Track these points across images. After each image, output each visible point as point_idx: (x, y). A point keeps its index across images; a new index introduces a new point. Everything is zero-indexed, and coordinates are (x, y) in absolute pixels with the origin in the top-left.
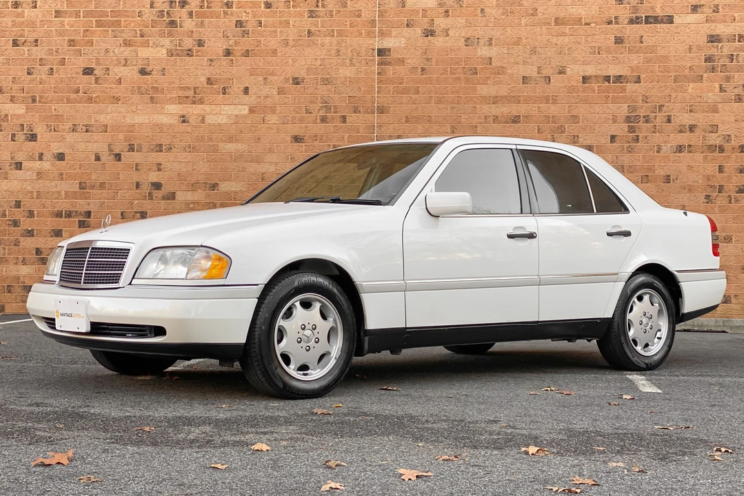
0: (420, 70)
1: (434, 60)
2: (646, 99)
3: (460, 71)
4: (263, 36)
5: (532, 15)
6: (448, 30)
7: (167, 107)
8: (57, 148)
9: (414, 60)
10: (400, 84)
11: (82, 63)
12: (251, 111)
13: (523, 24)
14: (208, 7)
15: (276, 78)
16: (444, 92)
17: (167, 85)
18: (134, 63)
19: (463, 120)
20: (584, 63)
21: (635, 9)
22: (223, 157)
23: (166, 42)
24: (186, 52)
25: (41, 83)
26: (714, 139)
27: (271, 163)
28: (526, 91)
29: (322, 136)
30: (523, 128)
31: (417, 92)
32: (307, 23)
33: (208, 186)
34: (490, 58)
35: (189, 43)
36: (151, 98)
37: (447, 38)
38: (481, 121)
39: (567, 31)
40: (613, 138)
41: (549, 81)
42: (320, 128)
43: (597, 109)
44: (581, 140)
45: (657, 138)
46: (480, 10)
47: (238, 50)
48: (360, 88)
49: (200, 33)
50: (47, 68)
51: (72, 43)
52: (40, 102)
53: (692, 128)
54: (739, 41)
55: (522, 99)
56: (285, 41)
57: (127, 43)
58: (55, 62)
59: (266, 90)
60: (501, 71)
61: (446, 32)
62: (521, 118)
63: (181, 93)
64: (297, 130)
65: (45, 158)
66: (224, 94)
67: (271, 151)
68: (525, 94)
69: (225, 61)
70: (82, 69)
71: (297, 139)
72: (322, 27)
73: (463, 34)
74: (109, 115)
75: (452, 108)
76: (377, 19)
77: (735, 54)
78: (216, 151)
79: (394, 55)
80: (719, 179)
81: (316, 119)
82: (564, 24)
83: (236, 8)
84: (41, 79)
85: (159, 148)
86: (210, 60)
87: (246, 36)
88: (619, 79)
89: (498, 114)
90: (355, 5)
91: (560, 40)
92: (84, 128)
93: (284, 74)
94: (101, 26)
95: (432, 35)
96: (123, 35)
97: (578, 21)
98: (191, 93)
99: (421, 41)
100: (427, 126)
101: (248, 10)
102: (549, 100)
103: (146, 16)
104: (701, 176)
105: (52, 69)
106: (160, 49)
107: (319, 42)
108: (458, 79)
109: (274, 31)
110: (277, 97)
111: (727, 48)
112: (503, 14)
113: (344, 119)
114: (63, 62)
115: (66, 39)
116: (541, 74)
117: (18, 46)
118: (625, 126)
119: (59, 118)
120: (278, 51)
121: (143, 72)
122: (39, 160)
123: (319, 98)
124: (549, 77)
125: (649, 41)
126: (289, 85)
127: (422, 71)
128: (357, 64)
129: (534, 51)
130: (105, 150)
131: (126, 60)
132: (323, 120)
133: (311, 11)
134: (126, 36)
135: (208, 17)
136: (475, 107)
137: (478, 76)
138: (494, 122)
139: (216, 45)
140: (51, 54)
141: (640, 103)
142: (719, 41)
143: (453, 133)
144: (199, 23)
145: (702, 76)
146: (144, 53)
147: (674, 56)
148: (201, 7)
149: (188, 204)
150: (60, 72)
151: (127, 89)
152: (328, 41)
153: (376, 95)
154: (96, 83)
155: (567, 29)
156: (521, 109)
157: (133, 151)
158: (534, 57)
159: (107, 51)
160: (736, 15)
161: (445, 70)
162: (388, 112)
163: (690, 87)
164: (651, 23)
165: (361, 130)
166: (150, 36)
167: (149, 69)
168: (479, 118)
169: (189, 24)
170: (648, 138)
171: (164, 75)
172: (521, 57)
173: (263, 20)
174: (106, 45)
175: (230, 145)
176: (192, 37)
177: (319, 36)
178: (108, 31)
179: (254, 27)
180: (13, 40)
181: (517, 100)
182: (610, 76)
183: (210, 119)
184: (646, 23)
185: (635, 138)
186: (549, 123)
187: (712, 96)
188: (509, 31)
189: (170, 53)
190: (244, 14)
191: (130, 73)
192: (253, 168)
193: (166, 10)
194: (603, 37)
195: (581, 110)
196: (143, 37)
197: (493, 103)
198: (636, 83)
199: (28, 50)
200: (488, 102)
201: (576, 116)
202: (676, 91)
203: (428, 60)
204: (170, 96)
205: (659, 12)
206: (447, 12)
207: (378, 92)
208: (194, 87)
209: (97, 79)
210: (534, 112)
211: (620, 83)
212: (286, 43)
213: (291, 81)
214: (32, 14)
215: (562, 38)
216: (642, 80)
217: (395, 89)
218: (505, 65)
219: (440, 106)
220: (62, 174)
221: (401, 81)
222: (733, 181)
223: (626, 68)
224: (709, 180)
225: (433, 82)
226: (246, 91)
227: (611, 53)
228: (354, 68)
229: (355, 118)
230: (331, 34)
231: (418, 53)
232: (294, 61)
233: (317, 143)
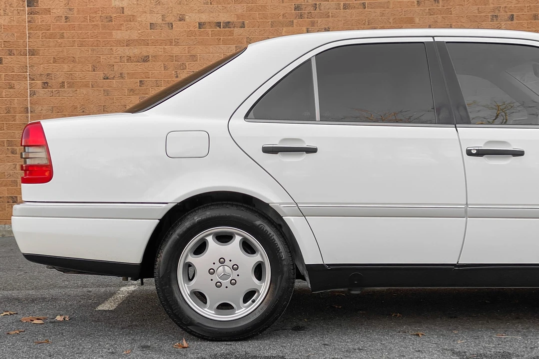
0: (64, 18)
1: (75, 10)
2: (249, 41)
3: (98, 19)
9: (59, 10)
10: (48, 30)
16: (85, 37)
19: (102, 60)
20: (200, 12)
28: (154, 35)
30: (151, 66)
31: (62, 37)
34: (123, 8)
38: (118, 61)
41: (172, 27)
43: (211, 49)
48: (13, 34)
55: (150, 42)
60: (132, 18)
62: (150, 58)
68: (153, 38)
75: (93, 50)
77: (318, 3)
79: (42, 6)
88: (227, 24)
89: (131, 55)
100: (72, 65)
102: (171, 42)
108: (97, 25)
116: (165, 21)
124: (172, 24)
127: (66, 19)
128: (10, 14)
129: (158, 2)
136: (111, 49)
137: (113, 23)
138: (128, 62)
143: (94, 71)
145: (293, 22)
147: (271, 6)
153: (27, 40)
156: (150, 50)
158: (159, 7)
161: (85, 18)
162: (38, 54)
163: (284, 31)
165: (16, 69)
168: (115, 58)
172: (148, 7)
181: (146, 43)
182: (220, 23)
186: (173, 61)
195: (198, 51)
197: (127, 46)
198: (241, 27)
200: (122, 45)
201: (194, 56)
203: (70, 10)
207: (29, 37)
210: (160, 53)
211: (229, 28)
216: (246, 26)
217: (44, 34)
218: (135, 14)
219: (83, 48)
221: (49, 28)
223: (233, 16)
225: (76, 29)
227: (220, 4)
228: (7, 18)
229: (10, 60)
231: (62, 4)
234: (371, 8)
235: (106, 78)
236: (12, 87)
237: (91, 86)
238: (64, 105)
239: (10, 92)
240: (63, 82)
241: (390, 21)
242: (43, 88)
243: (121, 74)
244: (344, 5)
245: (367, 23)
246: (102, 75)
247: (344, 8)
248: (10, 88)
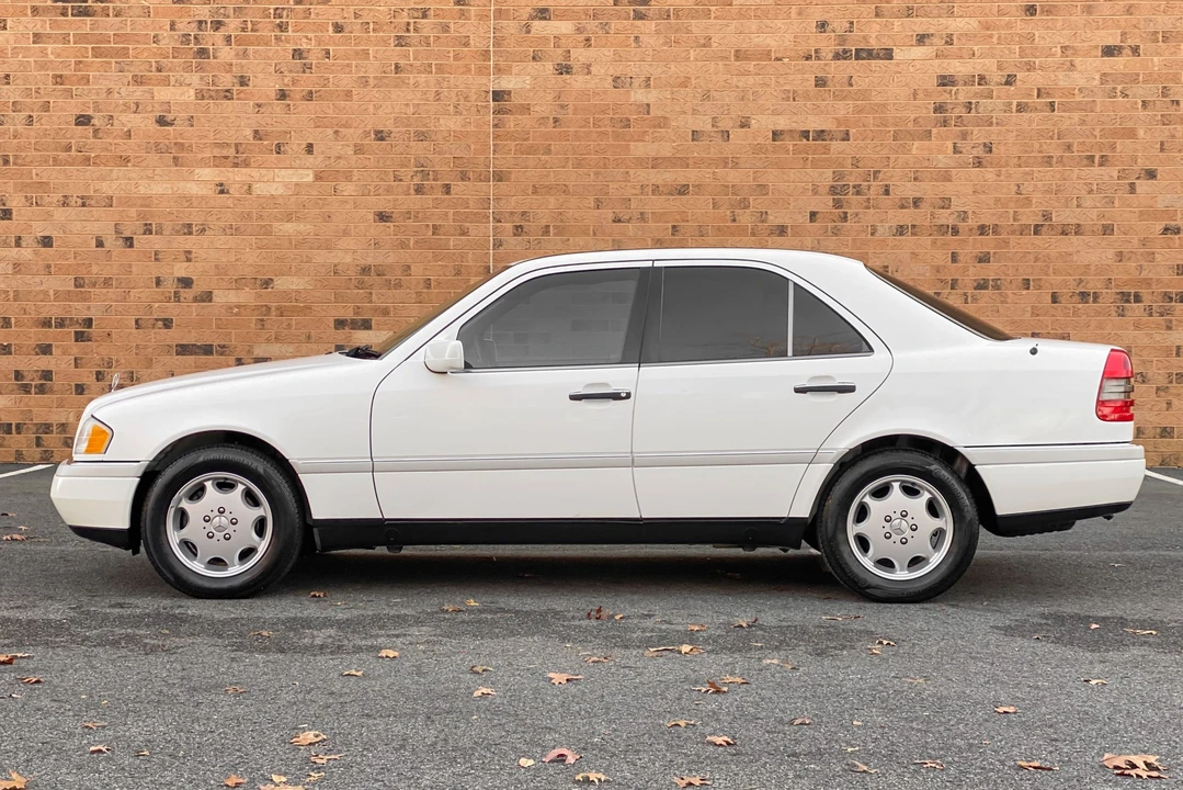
0: (551, 121)
1: (571, 108)
2: (856, 163)
3: (608, 122)
4: (332, 72)
5: (704, 46)
6: (590, 65)
7: (197, 171)
8: (41, 230)
9: (543, 107)
10: (526, 140)
11: (74, 108)
12: (318, 177)
13: (692, 59)
14: (252, 30)
15: (351, 131)
16: (585, 152)
17: (196, 140)
18: (149, 109)
19: (611, 191)
20: (775, 113)
21: (842, 40)
22: (279, 242)
23: (194, 78)
24: (223, 94)
25: (15, 137)
26: (946, 217)
27: (346, 251)
28: (696, 151)
29: (418, 213)
30: (692, 202)
31: (548, 151)
32: (393, 54)
33: (258, 282)
34: (648, 105)
35: (226, 81)
36: (174, 158)
37: (588, 77)
38: (637, 192)
39: (752, 69)
40: (813, 215)
41: (728, 137)
42: (415, 202)
43: (792, 175)
44: (771, 218)
45: (870, 217)
46: (632, 38)
47: (298, 91)
48: (469, 146)
49: (242, 67)
50: (23, 115)
51: (58, 80)
52: (15, 164)
53: (917, 202)
54: (979, 84)
55: (690, 162)
56: (364, 80)
57: (138, 81)
58: (36, 107)
59: (338, 148)
60: (662, 122)
61: (588, 69)
62: (691, 188)
63: (217, 152)
64: (383, 203)
65: (24, 244)
66: (278, 153)
67: (346, 233)
68: (696, 154)
69: (279, 106)
70: (74, 117)
71: (383, 217)
72: (415, 59)
73: (611, 72)
74: (114, 182)
75: (597, 174)
76: (491, 49)
77: (974, 101)
78: (269, 233)
79: (516, 100)
80: (952, 272)
81: (409, 188)
82: (747, 59)
83: (293, 31)
84: (15, 131)
85: (188, 229)
86: (258, 105)
87: (307, 70)
88: (820, 135)
89: (659, 182)
90: (461, 30)
91: (743, 82)
92: (80, 201)
93: (363, 125)
94: (101, 56)
95: (568, 73)
96: (132, 69)
97: (767, 55)
98: (231, 152)
99: (553, 81)
100: (562, 198)
101: (311, 35)
102: (727, 163)
103: (165, 42)
104: (928, 267)
105: (30, 117)
106: (185, 88)
107: (412, 82)
108: (605, 133)
109: (348, 65)
110: (354, 157)
111: (963, 93)
112: (665, 44)
113: (447, 189)
114: (46, 107)
115: (51, 74)
116: (717, 127)
118: (829, 200)
119: (43, 186)
120: (354, 93)
121: (162, 121)
122: (16, 246)
123: (413, 160)
124: (728, 132)
125: (861, 83)
126: (370, 141)
127: (555, 122)
128: (465, 113)
129: (707, 96)
130: (109, 232)
131: (137, 105)
132: (419, 190)
133: (399, 38)
134: (136, 70)
135: (252, 44)
136: (627, 173)
137: (632, 130)
138: (653, 194)
139: (265, 84)
140: (29, 95)
141: (849, 168)
142: (953, 83)
143: (598, 208)
144: (241, 53)
145: (930, 132)
146: (162, 94)
147: (894, 104)
148: (243, 30)
149: (231, 308)
150: (43, 121)
151: (139, 146)
152: (424, 80)
153: (491, 156)
154: (95, 137)
155: (751, 66)
156: (691, 176)
157: (151, 233)
158: (708, 105)
159: (109, 91)
160: (975, 48)
161: (586, 121)
162: (508, 180)
163: (915, 147)
164: (864, 59)
165: (471, 203)
166: (170, 70)
167: (170, 117)
168: (634, 187)
169: (226, 54)
170: (860, 216)
171: (192, 126)
172: (689, 104)
173: (331, 49)
174: (108, 82)
175: (289, 225)
176: (231, 71)
177: (411, 73)
178: (110, 63)
179: (318, 58)
181: (684, 163)
182: (809, 131)
183: (258, 189)
184: (856, 59)
185: (842, 215)
186: (728, 195)
187: (944, 158)
188: (673, 68)
189: (200, 95)
190: (304, 40)
191: (143, 123)
192: (322, 257)
193: (192, 34)
194: (799, 76)
195: (771, 177)
196: (160, 71)
197: (652, 167)
198: (843, 140)
200: (645, 165)
201: (764, 186)
202: (897, 152)
203: (562, 107)
204: (200, 156)
205: (874, 44)
206: (588, 40)
207: (494, 151)
208: (236, 144)
209: (96, 131)
210: (707, 180)
211: (823, 140)
213: (373, 136)
215: (743, 79)
216: (851, 136)
217: (518, 147)
218: (668, 115)
219: (581, 171)
220: (49, 266)
221: (526, 136)
222: (970, 272)
223: (830, 120)
224: (938, 272)
225: (570, 138)
226: (310, 148)
227: (810, 99)
228: (460, 118)
229: (463, 188)
230: (428, 69)
231: (550, 97)
232: (377, 107)
233: (410, 223)
234: (1064, 111)
235: (617, 220)
236: (464, 233)
239: (461, 240)
240: (548, 226)
241: (1095, 133)
242: (515, 235)
243: (642, 214)
244: (1019, 105)
245: (1056, 137)
246: (612, 214)
247: (1018, 111)
248: (462, 235)
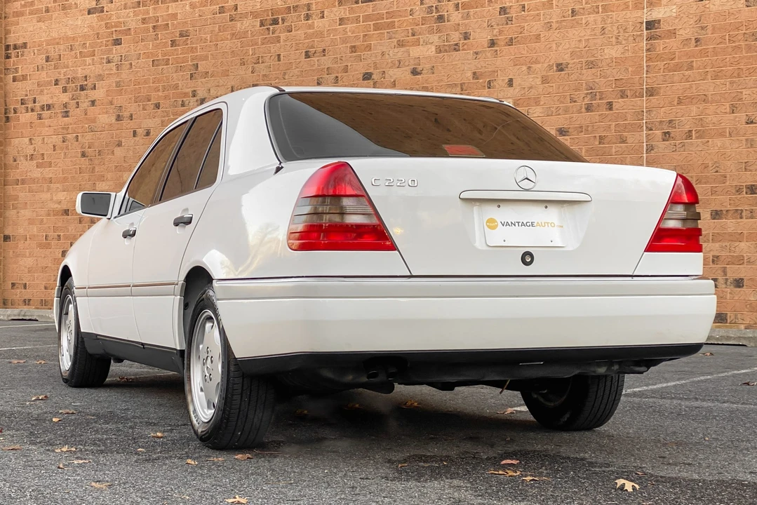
0: (693, 41)
1: (710, 28)
3: (741, 37)
4: (526, 21)
9: (686, 31)
10: (672, 59)
11: (361, 68)
15: (539, 66)
16: (722, 65)
17: (436, 83)
18: (407, 64)
19: (744, 96)
23: (435, 38)
24: (453, 47)
29: (588, 126)
31: (691, 67)
32: (570, 2)
35: (456, 37)
42: (585, 118)
47: (502, 39)
48: (628, 69)
49: (466, 25)
50: (334, 75)
51: (353, 49)
56: (549, 24)
57: (401, 44)
58: (340, 71)
59: (530, 80)
64: (562, 121)
66: (489, 88)
69: (489, 53)
70: (362, 75)
71: (561, 132)
72: (586, 3)
75: (732, 83)
79: (665, 27)
81: (581, 107)
86: (475, 53)
87: (510, 23)
93: (548, 60)
94: (378, 29)
96: (397, 36)
98: (458, 90)
99: (695, 7)
100: (702, 106)
103: (418, 13)
105: (337, 77)
106: (429, 46)
107: (584, 22)
108: (739, 47)
109: (538, 15)
110: (542, 86)
113: (610, 106)
114: (346, 70)
115: (349, 46)
117: (309, 57)
120: (542, 36)
121: (415, 72)
123: (584, 85)
126: (553, 73)
127: (696, 42)
128: (624, 42)
131: (399, 62)
132: (589, 108)
134: (400, 36)
135: (473, 8)
139: (481, 37)
140: (336, 62)
143: (733, 113)
144: (465, 15)
146: (415, 52)
150: (344, 80)
152: (592, 19)
153: (645, 75)
159: (383, 54)
161: (723, 38)
162: (658, 94)
165: (629, 117)
166: (420, 34)
167: (420, 68)
169: (456, 17)
171: (433, 73)
173: (527, 3)
174: (382, 48)
176: (458, 30)
177: (583, 14)
179: (517, 12)
180: (306, 52)
189: (439, 50)
191: (403, 74)
193: (434, 5)
196: (414, 35)
199: (318, 61)
203: (702, 28)
207: (647, 71)
208: (461, 84)
209: (374, 84)
212: (549, 26)
213: (555, 68)
214: (321, 24)
217: (666, 66)
219: (718, 82)
221: (673, 56)
225: (709, 54)
226: (511, 83)
228: (620, 47)
229: (623, 104)
230: (596, 10)
231: (692, 22)
232: (558, 46)
233: (582, 135)
235: (750, 122)
236: (624, 142)
237: (728, 135)
238: (691, 163)
239: (621, 147)
240: (690, 131)
242: (664, 141)
246: (745, 117)
248: (621, 143)
